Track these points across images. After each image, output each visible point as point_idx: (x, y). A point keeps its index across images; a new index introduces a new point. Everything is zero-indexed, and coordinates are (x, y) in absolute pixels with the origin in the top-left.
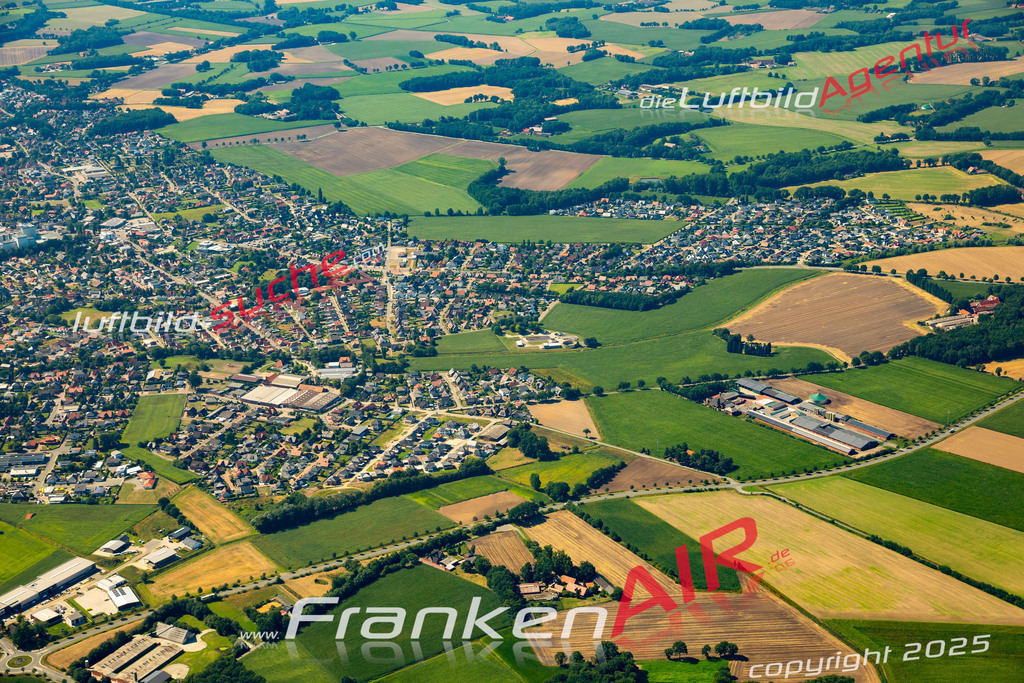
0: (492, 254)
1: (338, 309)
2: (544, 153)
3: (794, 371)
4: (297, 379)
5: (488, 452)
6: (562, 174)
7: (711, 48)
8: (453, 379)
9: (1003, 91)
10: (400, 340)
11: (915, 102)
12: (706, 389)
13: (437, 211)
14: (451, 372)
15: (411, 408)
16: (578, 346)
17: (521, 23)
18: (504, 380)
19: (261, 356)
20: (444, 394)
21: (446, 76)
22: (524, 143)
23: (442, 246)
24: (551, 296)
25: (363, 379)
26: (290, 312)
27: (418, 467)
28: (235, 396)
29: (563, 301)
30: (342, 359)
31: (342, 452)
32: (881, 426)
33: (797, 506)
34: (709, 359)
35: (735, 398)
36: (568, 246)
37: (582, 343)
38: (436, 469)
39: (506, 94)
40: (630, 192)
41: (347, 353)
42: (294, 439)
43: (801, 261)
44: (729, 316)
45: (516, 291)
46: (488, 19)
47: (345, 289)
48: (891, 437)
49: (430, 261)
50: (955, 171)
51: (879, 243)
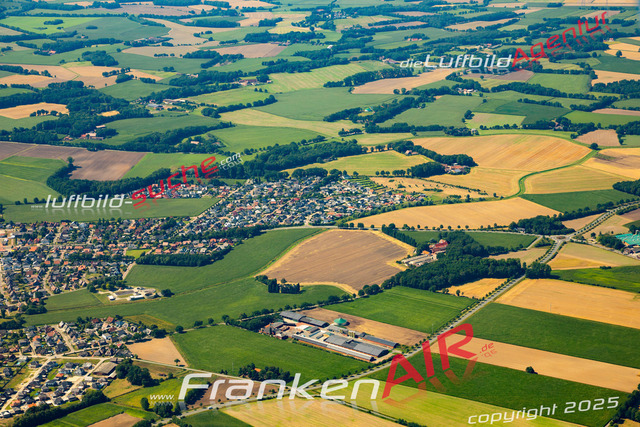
0: (76, 230)
2: (100, 152)
3: (320, 303)
5: (102, 384)
6: (119, 168)
7: (210, 72)
8: (63, 330)
9: (416, 97)
10: (13, 303)
11: (361, 106)
12: (258, 322)
13: (26, 200)
14: (61, 324)
15: (34, 356)
16: (157, 296)
17: (62, 56)
18: (105, 327)
20: (59, 342)
21: (12, 96)
22: (84, 145)
23: (34, 227)
24: (129, 259)
27: (48, 402)
29: (138, 263)
32: (388, 338)
33: (342, 402)
34: (257, 298)
35: (281, 326)
36: (134, 222)
37: (160, 294)
38: (63, 402)
39: (62, 109)
40: (173, 179)
43: (307, 222)
44: (264, 265)
45: (100, 258)
46: (36, 53)
48: (397, 346)
49: (27, 239)
50: (398, 154)
51: (358, 206)
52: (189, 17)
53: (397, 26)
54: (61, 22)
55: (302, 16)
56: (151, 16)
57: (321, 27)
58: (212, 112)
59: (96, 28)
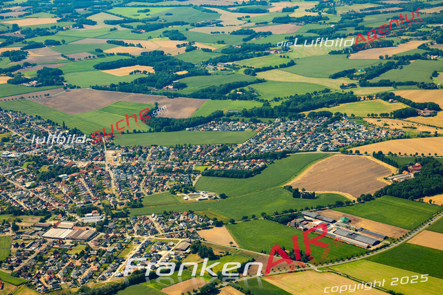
0: (161, 152)
1: (85, 185)
2: (176, 99)
3: (329, 206)
4: (71, 224)
5: (181, 257)
6: (188, 110)
7: (249, 44)
8: (154, 219)
9: (396, 61)
10: (122, 200)
11: (355, 68)
12: (286, 218)
13: (128, 131)
14: (153, 215)
15: (136, 236)
16: (216, 198)
17: (150, 33)
18: (182, 218)
19: (49, 212)
20: (152, 227)
21: (118, 61)
22: (165, 94)
23: (134, 149)
24: (196, 172)
25: (107, 222)
26: (59, 187)
28: (38, 235)
29: (203, 175)
30: (93, 211)
31: (103, 262)
32: (380, 233)
33: (348, 277)
34: (285, 201)
35: (302, 221)
36: (199, 147)
37: (218, 197)
40: (225, 117)
41: (95, 208)
42: (76, 257)
43: (318, 149)
44: (289, 178)
45: (178, 171)
46: (132, 32)
47: (87, 174)
48: (386, 238)
49: (129, 157)
50: (383, 101)
51: (355, 139)
52: (234, 6)
53: (381, 11)
54: (149, 11)
55: (312, 5)
56: (208, 6)
57: (326, 12)
58: (251, 72)
59: (171, 14)
